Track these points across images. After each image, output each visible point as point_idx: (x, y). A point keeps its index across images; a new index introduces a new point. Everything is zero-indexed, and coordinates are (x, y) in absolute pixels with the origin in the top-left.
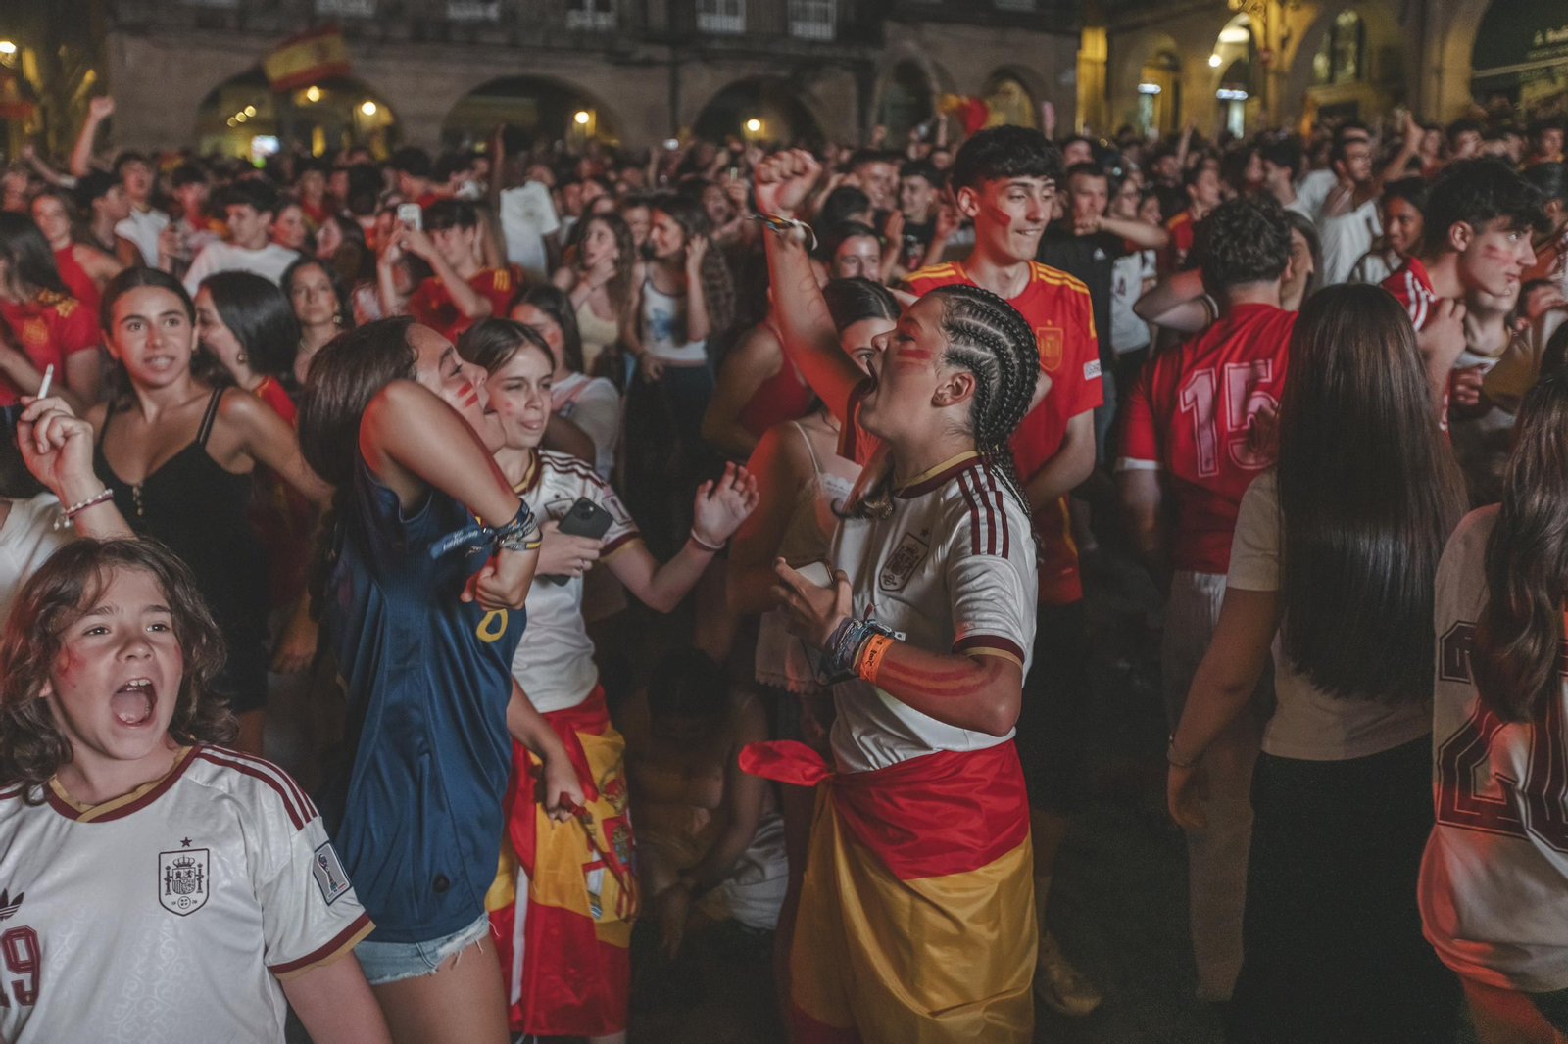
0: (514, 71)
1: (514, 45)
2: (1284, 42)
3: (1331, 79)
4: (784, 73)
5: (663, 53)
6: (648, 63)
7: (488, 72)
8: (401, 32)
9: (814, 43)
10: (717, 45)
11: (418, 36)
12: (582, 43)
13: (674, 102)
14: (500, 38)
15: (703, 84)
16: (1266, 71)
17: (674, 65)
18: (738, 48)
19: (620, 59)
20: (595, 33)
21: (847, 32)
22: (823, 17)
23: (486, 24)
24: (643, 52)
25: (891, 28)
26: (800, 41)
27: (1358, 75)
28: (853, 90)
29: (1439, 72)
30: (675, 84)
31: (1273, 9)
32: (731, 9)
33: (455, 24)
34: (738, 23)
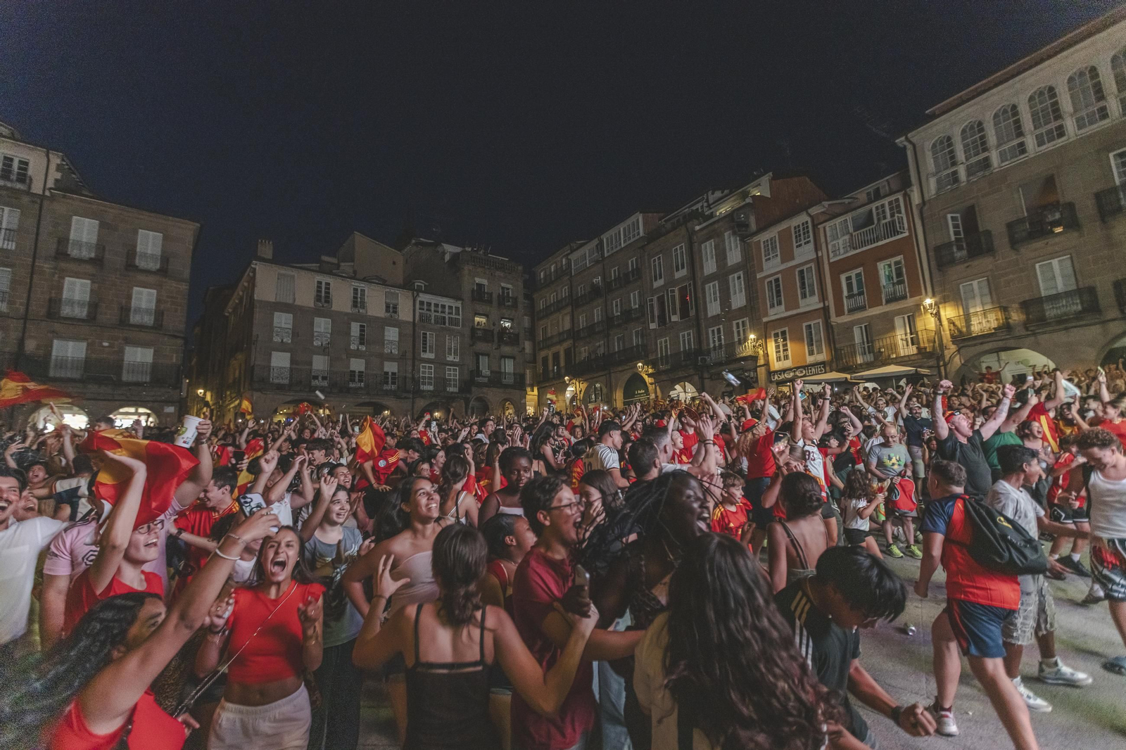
0: (368, 400)
1: (368, 394)
2: (582, 391)
3: (596, 401)
4: (445, 400)
5: (410, 395)
6: (405, 398)
7: (359, 400)
8: (338, 390)
9: (453, 393)
10: (426, 393)
11: (341, 391)
12: (387, 393)
13: (413, 406)
14: (364, 392)
15: (421, 403)
16: (577, 399)
17: (413, 398)
18: (433, 394)
19: (398, 397)
20: (392, 391)
21: (461, 390)
22: (455, 386)
23: (360, 388)
24: (404, 395)
25: (474, 389)
26: (449, 392)
27: (602, 400)
28: (464, 405)
29: (616, 400)
30: (413, 403)
31: (577, 383)
32: (430, 384)
33: (351, 388)
34: (431, 388)
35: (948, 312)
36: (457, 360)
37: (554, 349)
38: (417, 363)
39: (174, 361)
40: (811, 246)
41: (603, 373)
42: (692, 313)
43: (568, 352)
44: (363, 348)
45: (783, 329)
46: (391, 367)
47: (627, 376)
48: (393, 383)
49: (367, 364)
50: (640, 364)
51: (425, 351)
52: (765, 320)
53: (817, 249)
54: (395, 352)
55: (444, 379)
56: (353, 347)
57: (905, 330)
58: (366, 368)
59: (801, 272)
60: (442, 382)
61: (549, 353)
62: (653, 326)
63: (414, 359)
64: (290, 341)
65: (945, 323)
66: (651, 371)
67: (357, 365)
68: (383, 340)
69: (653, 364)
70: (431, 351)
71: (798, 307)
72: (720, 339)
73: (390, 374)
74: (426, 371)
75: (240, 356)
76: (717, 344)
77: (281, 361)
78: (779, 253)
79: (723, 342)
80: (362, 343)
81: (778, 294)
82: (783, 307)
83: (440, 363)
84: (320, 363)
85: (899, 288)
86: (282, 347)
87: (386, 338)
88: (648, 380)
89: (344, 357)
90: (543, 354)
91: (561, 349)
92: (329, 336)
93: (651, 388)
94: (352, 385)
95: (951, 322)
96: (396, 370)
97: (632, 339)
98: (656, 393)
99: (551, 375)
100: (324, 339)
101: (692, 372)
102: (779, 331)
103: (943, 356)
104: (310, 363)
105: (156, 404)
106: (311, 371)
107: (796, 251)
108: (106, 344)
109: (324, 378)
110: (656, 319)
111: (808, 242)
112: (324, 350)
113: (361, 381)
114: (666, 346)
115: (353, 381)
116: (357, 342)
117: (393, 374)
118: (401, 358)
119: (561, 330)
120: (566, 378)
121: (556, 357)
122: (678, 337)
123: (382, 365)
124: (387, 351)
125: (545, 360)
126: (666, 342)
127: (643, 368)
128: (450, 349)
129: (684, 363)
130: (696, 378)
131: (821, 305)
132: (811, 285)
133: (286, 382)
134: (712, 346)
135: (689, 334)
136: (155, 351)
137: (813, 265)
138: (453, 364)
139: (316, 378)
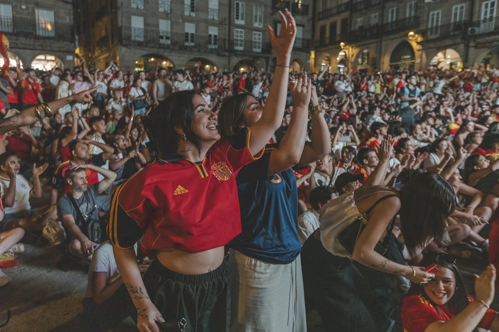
0: (198, 56)
1: (199, 51)
2: (352, 56)
3: (362, 64)
4: (251, 59)
5: (227, 54)
6: (224, 56)
7: (193, 56)
8: (177, 48)
9: (258, 53)
10: (239, 53)
11: (180, 48)
12: (212, 51)
13: (229, 64)
14: (196, 50)
15: (235, 60)
16: (349, 62)
17: (229, 56)
18: (243, 53)
19: (219, 55)
20: (215, 49)
21: (264, 51)
22: (259, 47)
24: (224, 53)
26: (255, 52)
27: (368, 63)
28: (265, 63)
29: (383, 63)
30: (229, 60)
31: (350, 49)
32: (241, 45)
33: (186, 46)
34: (241, 48)
36: (261, 26)
37: (332, 19)
38: (232, 27)
39: (68, 21)
41: (375, 40)
43: (345, 23)
44: (193, 14)
46: (213, 31)
47: (395, 44)
48: (215, 44)
49: (197, 27)
50: (411, 33)
51: (238, 18)
54: (216, 18)
55: (251, 42)
56: (187, 13)
58: (196, 31)
60: (249, 43)
61: (327, 23)
63: (230, 24)
64: (142, 8)
66: (420, 39)
67: (190, 28)
68: (207, 8)
69: (423, 33)
70: (242, 19)
72: (492, 11)
73: (213, 36)
74: (239, 35)
75: (106, 19)
76: (488, 16)
77: (137, 23)
79: (494, 15)
80: (192, 11)
83: (249, 28)
84: (164, 26)
86: (138, 13)
87: (210, 7)
89: (180, 21)
90: (321, 23)
91: (338, 19)
92: (169, 3)
93: (417, 54)
94: (186, 44)
96: (216, 34)
97: (405, 11)
98: (421, 57)
99: (327, 41)
100: (166, 6)
101: (459, 40)
104: (157, 26)
105: (61, 53)
106: (158, 32)
108: (24, 7)
109: (167, 38)
112: (166, 16)
113: (192, 41)
114: (438, 18)
115: (187, 40)
116: (189, 9)
117: (215, 36)
118: (220, 24)
119: (340, 3)
120: (342, 44)
121: (333, 26)
122: (451, 10)
123: (207, 28)
124: (210, 17)
125: (323, 29)
126: (438, 14)
128: (256, 17)
129: (452, 34)
130: (462, 46)
133: (142, 39)
134: (482, 18)
136: (55, 13)
138: (257, 30)
139: (162, 37)
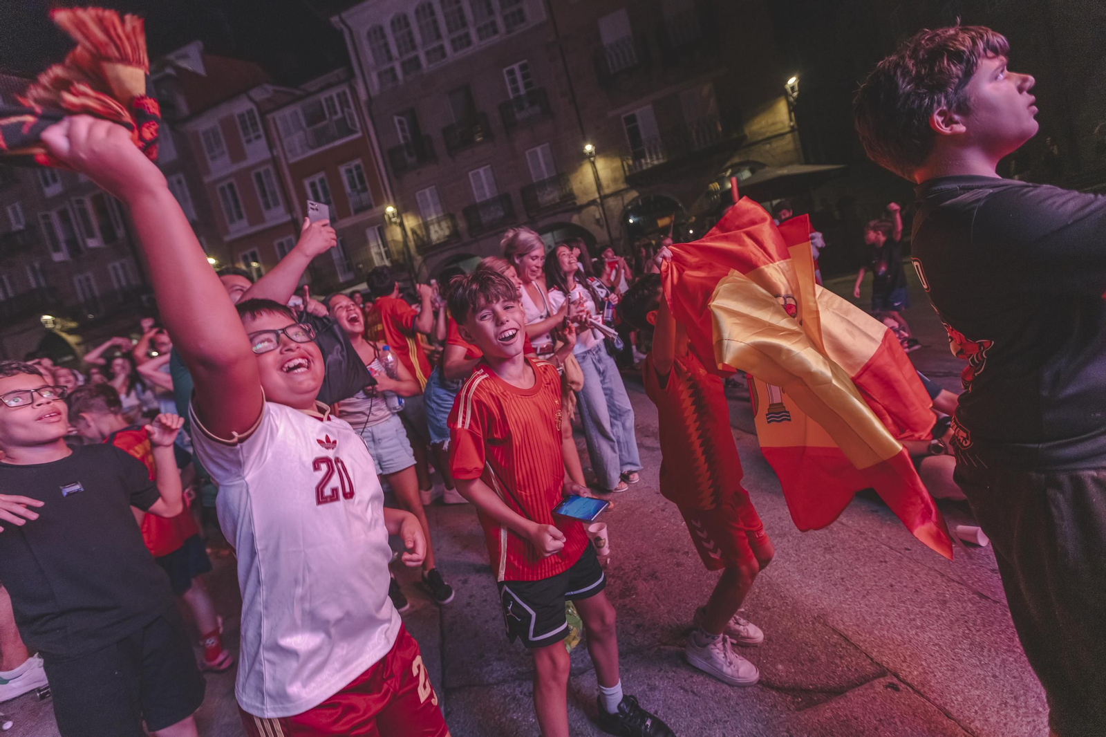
35: (411, 222)
40: (262, 142)
42: (121, 233)
45: (251, 250)
52: (227, 239)
53: (271, 146)
57: (378, 242)
59: (258, 176)
62: (58, 257)
65: (409, 233)
71: (262, 220)
78: (225, 148)
81: (237, 206)
82: (245, 222)
85: (364, 196)
88: (72, 339)
95: (414, 232)
102: (247, 252)
103: (413, 267)
107: (248, 148)
110: (63, 246)
111: (258, 137)
127: (54, 323)
131: (288, 218)
132: (273, 193)
135: (123, 266)
137: (270, 167)
